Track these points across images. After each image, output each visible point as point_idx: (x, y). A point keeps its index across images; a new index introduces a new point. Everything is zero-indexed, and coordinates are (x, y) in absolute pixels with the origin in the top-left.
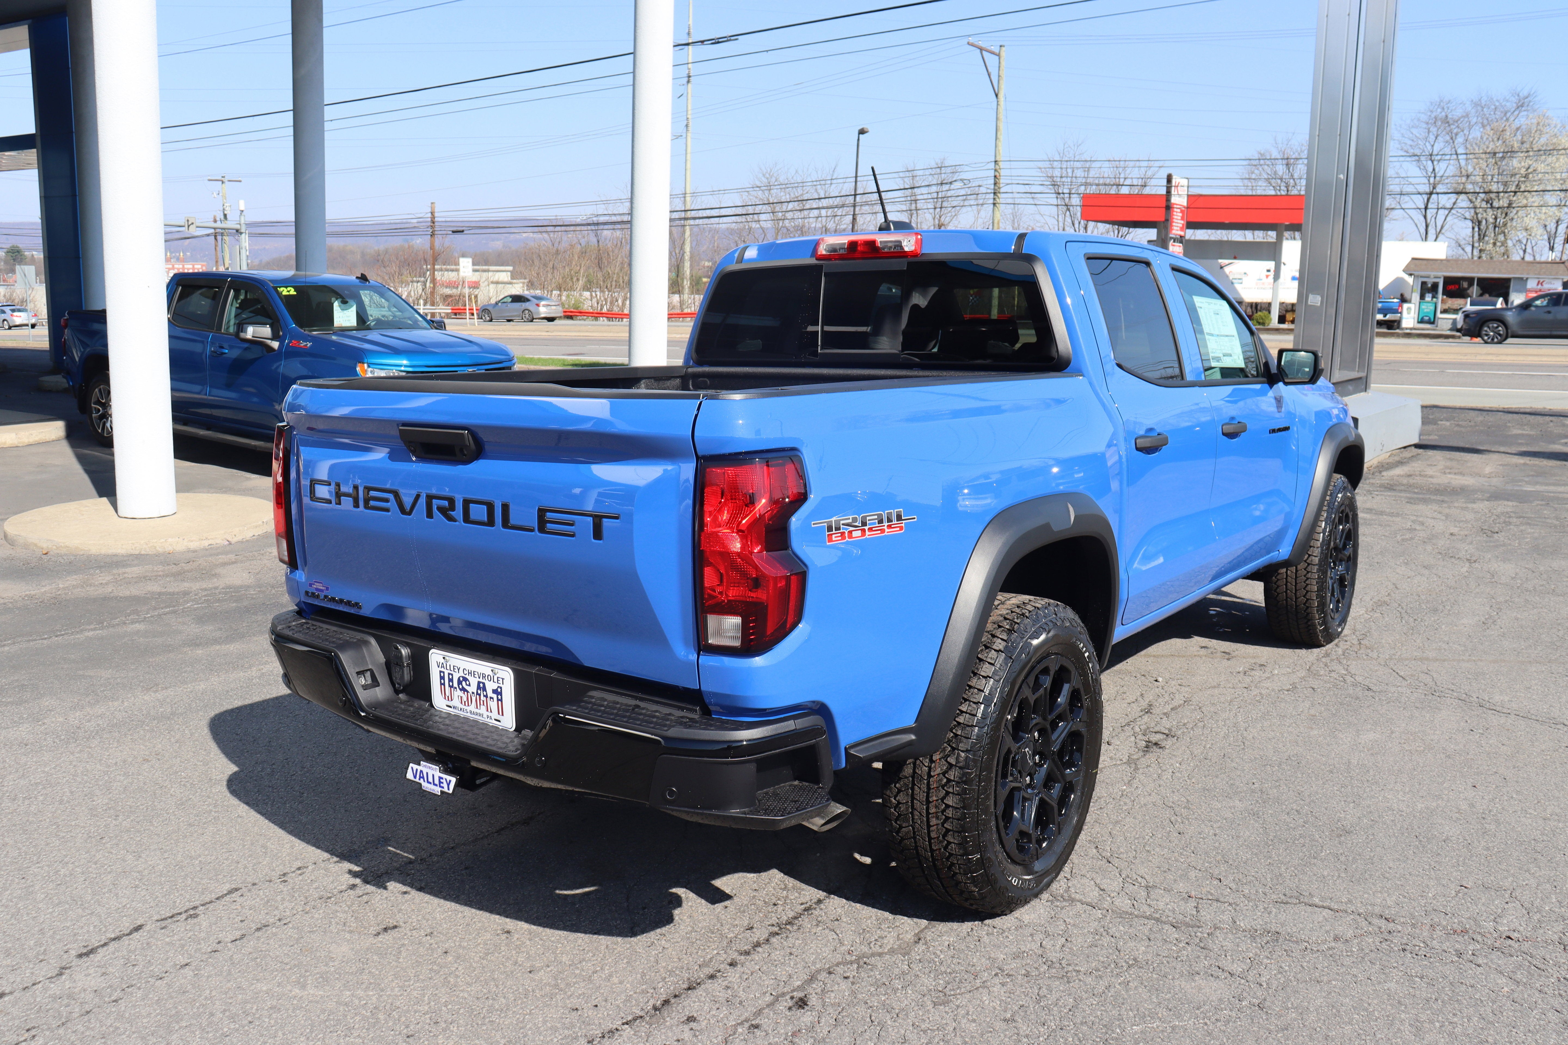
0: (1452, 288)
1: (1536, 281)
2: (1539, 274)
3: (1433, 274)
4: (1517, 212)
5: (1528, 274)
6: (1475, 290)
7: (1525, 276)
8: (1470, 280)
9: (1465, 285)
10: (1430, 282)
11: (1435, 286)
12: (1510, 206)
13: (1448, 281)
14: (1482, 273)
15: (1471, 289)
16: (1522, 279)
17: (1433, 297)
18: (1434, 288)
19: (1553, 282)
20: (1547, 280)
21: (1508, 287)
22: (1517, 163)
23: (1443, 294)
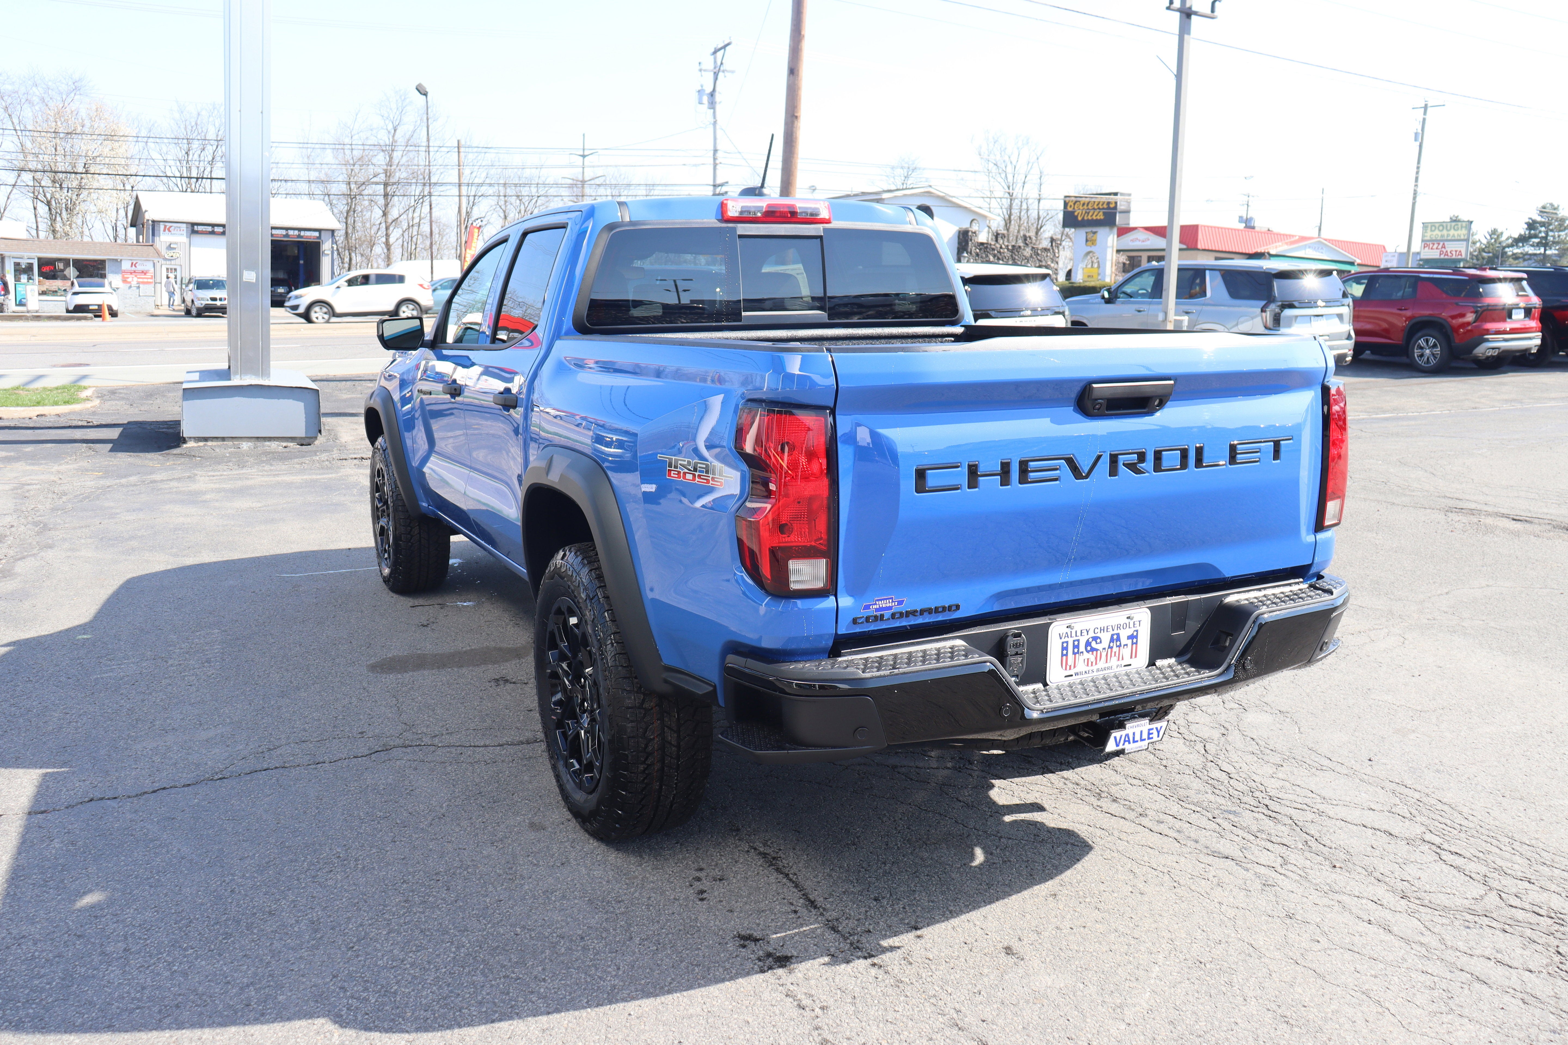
0: (46, 269)
1: (130, 263)
2: (132, 256)
3: (26, 255)
4: (90, 193)
5: (122, 256)
6: (72, 272)
7: (119, 258)
8: (66, 262)
9: (61, 266)
10: (24, 263)
11: (30, 268)
12: (80, 188)
13: (43, 262)
14: (78, 254)
15: (67, 270)
16: (116, 260)
17: (29, 279)
18: (29, 269)
19: (145, 263)
20: (139, 262)
21: (104, 268)
22: (82, 146)
23: (39, 276)
